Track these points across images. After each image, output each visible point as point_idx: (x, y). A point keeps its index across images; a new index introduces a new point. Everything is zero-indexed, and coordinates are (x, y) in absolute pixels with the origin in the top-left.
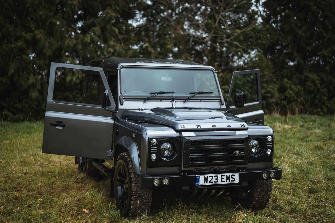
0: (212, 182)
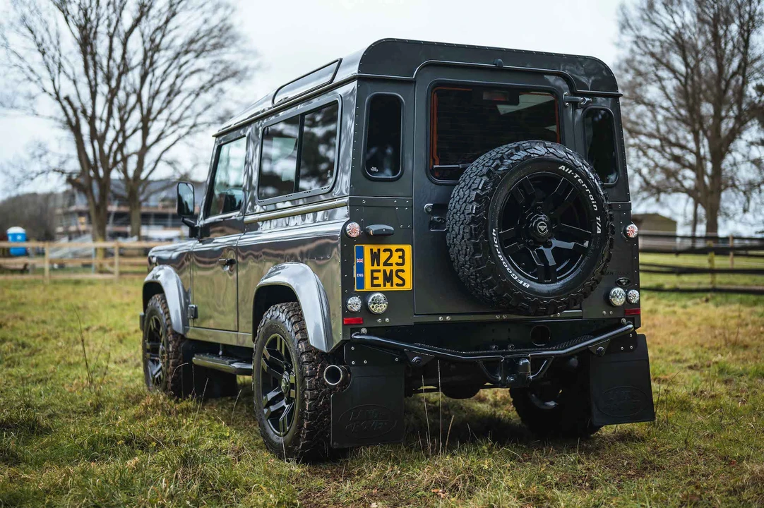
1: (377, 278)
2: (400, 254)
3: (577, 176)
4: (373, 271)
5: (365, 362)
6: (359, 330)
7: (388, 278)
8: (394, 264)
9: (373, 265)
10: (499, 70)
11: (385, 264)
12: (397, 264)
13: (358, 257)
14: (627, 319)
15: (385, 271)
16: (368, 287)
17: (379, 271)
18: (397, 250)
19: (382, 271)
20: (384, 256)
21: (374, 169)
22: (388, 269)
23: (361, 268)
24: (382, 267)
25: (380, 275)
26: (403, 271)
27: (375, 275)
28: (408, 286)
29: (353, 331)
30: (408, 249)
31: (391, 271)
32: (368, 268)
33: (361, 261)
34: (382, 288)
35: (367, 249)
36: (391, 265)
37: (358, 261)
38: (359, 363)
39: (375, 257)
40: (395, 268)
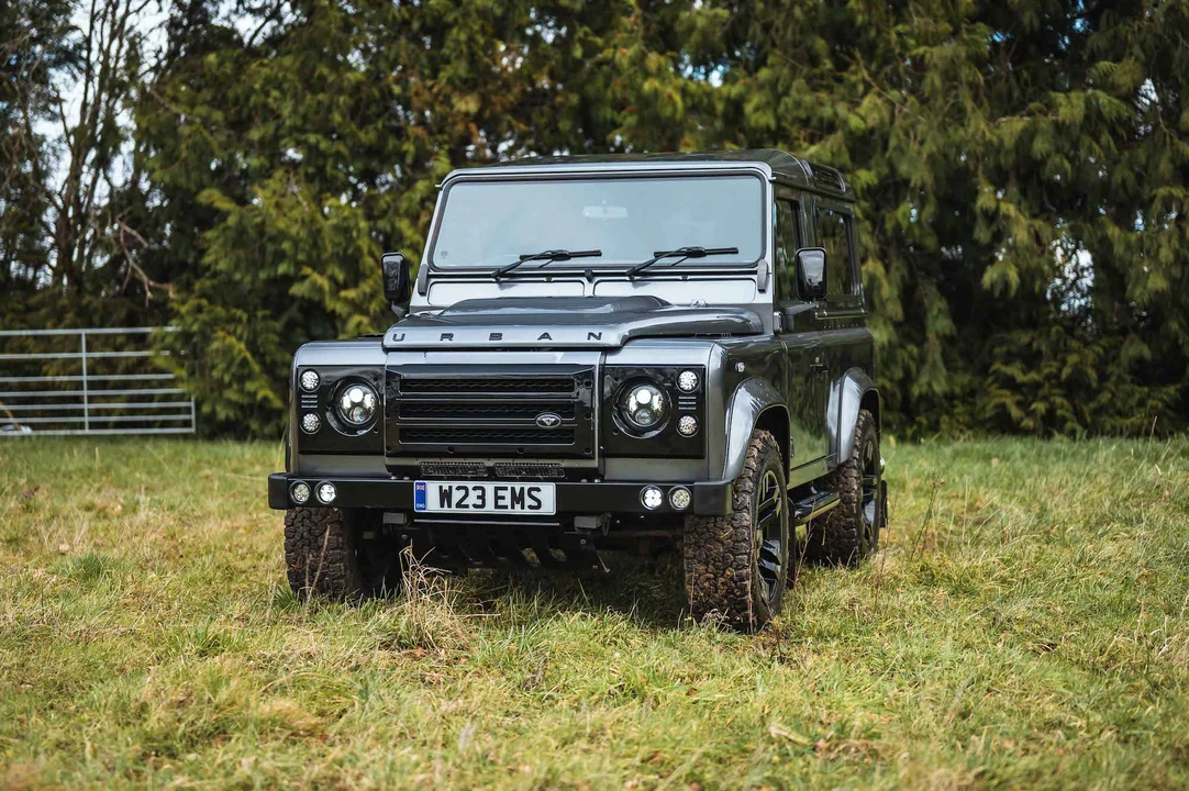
0: (467, 506)
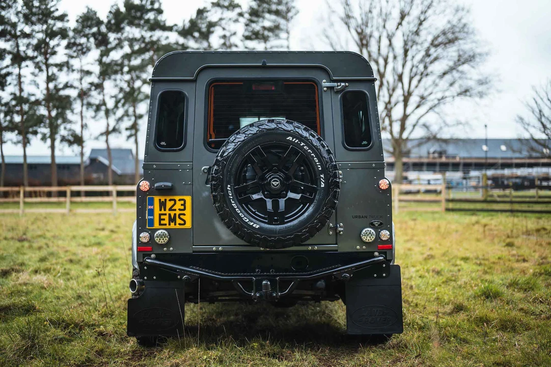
1: (164, 220)
2: (182, 202)
3: (302, 144)
4: (160, 215)
5: (155, 278)
6: (150, 255)
7: (172, 220)
8: (177, 210)
9: (161, 210)
10: (264, 67)
11: (170, 210)
12: (180, 210)
13: (149, 205)
14: (380, 253)
15: (170, 215)
16: (156, 225)
17: (165, 214)
18: (180, 200)
19: (168, 215)
20: (169, 204)
21: (163, 143)
22: (172, 213)
23: (151, 212)
24: (167, 212)
25: (166, 218)
26: (184, 215)
27: (162, 217)
28: (188, 225)
29: (144, 256)
30: (188, 199)
31: (175, 214)
32: (157, 212)
33: (152, 207)
34: (168, 227)
35: (157, 199)
36: (175, 210)
37: (150, 207)
38: (150, 279)
39: (163, 205)
40: (178, 212)
